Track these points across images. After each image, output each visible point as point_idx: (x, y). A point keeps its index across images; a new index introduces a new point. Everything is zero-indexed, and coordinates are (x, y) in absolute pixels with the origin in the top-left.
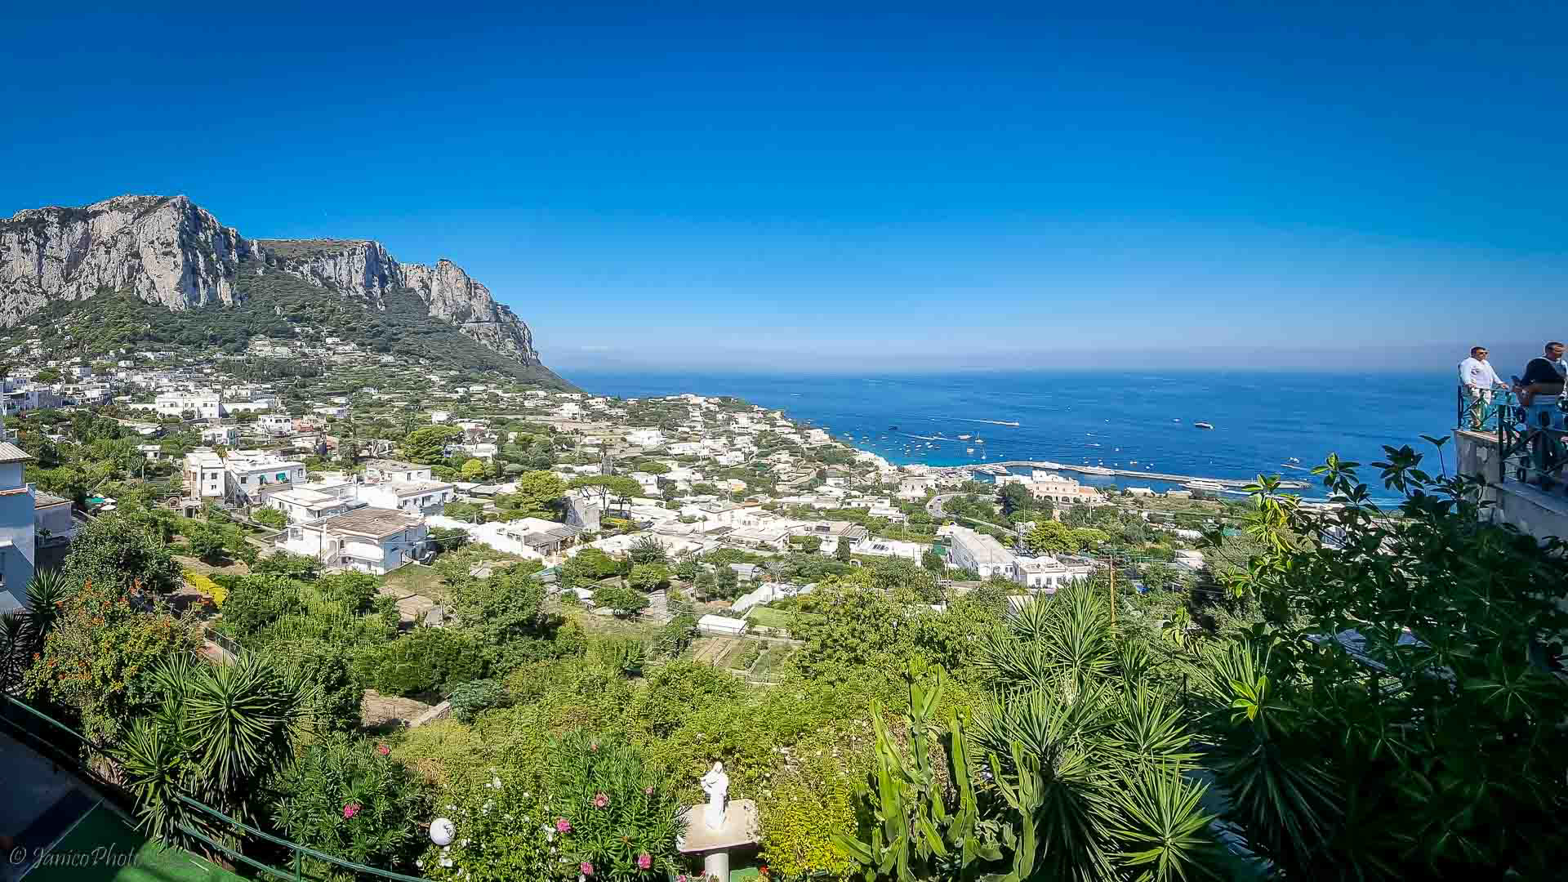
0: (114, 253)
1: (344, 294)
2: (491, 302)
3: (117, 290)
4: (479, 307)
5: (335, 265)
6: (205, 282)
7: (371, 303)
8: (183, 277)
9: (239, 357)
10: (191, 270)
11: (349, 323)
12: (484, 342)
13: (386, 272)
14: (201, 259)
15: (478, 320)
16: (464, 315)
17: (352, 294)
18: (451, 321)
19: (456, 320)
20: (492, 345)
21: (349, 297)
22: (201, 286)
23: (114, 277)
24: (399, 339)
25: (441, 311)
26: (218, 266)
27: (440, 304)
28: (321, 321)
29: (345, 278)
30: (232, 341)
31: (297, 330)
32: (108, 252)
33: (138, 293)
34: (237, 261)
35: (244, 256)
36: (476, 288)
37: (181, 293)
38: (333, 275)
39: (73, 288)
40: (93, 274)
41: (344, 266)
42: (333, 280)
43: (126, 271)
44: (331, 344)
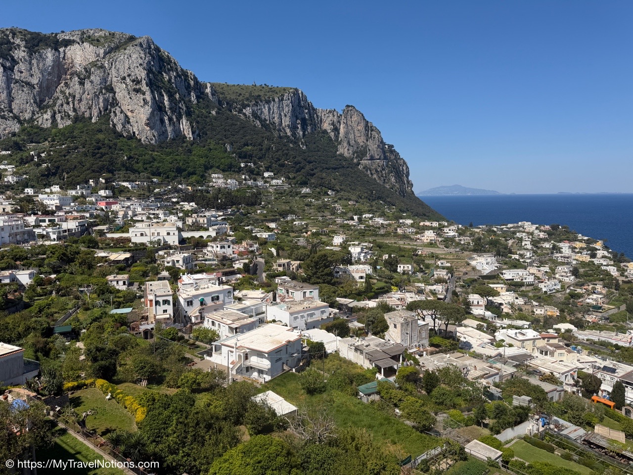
0: (88, 85)
1: (276, 134)
2: (382, 142)
3: (93, 121)
4: (373, 146)
5: (269, 109)
6: (170, 119)
7: (295, 143)
8: (152, 113)
9: (200, 188)
10: (158, 107)
11: (279, 160)
12: (375, 176)
13: (306, 116)
14: (166, 98)
15: (372, 158)
16: (361, 153)
17: (282, 134)
18: (352, 159)
19: (356, 158)
20: (379, 178)
21: (280, 137)
22: (167, 122)
23: (90, 108)
24: (314, 174)
25: (346, 150)
26: (180, 105)
27: (345, 144)
28: (260, 158)
29: (276, 120)
30: (194, 173)
31: (242, 165)
32: (82, 83)
33: (114, 125)
34: (195, 102)
35: (201, 98)
36: (371, 131)
37: (152, 128)
38: (267, 118)
39: (48, 115)
40: (68, 103)
41: (275, 110)
42: (268, 122)
43: (101, 105)
44: (268, 178)
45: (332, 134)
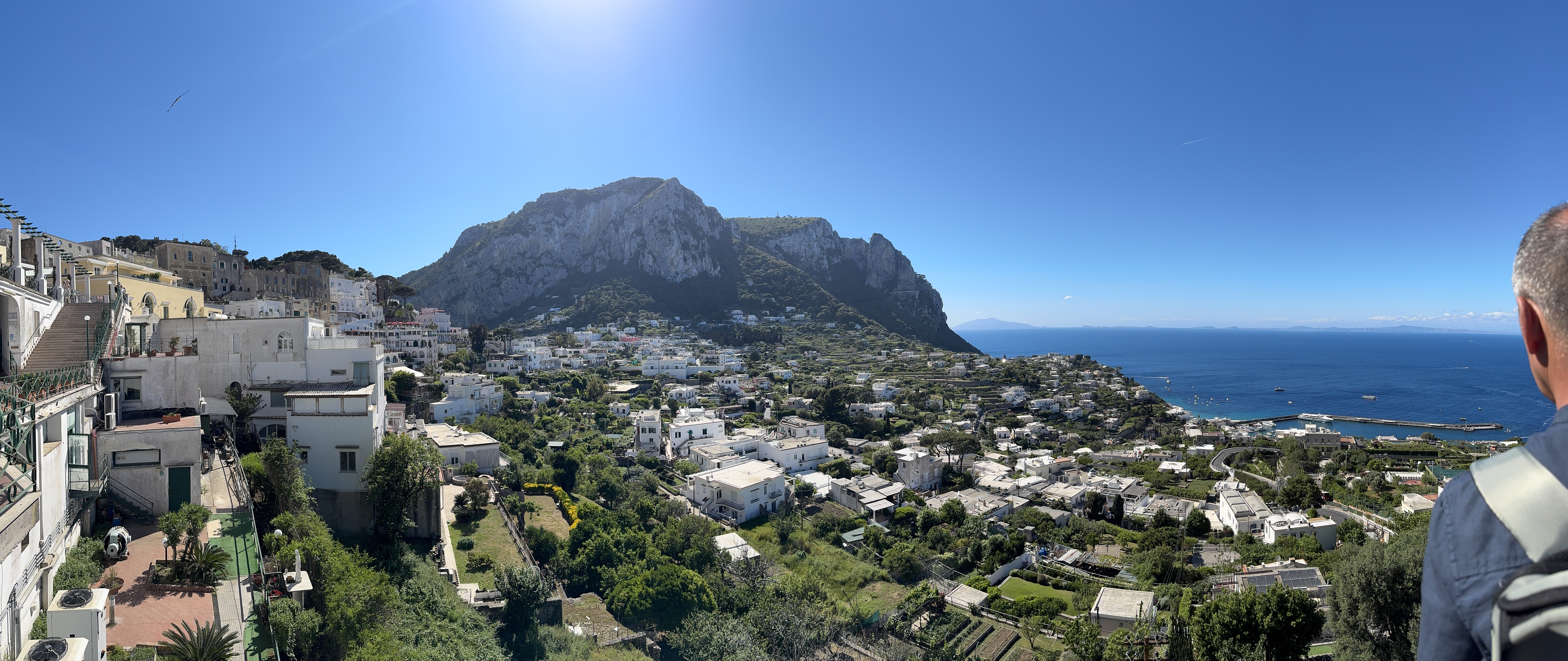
0: (621, 231)
2: (913, 271)
3: (625, 262)
4: (903, 276)
7: (820, 275)
8: (676, 252)
9: (720, 325)
10: (682, 246)
11: (802, 293)
12: (906, 308)
13: (832, 246)
15: (903, 289)
16: (891, 283)
17: (806, 266)
18: (882, 291)
19: (886, 289)
20: (911, 311)
22: (691, 260)
23: (623, 251)
24: (840, 307)
25: (875, 282)
26: (703, 242)
27: (874, 276)
28: (782, 293)
30: (714, 310)
31: (762, 300)
32: (617, 230)
33: (642, 266)
34: (718, 238)
35: (724, 234)
36: (900, 260)
37: (676, 267)
40: (605, 249)
42: (791, 254)
43: (632, 247)
44: (789, 312)
45: (860, 266)
